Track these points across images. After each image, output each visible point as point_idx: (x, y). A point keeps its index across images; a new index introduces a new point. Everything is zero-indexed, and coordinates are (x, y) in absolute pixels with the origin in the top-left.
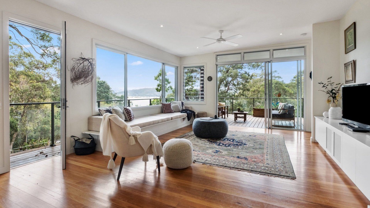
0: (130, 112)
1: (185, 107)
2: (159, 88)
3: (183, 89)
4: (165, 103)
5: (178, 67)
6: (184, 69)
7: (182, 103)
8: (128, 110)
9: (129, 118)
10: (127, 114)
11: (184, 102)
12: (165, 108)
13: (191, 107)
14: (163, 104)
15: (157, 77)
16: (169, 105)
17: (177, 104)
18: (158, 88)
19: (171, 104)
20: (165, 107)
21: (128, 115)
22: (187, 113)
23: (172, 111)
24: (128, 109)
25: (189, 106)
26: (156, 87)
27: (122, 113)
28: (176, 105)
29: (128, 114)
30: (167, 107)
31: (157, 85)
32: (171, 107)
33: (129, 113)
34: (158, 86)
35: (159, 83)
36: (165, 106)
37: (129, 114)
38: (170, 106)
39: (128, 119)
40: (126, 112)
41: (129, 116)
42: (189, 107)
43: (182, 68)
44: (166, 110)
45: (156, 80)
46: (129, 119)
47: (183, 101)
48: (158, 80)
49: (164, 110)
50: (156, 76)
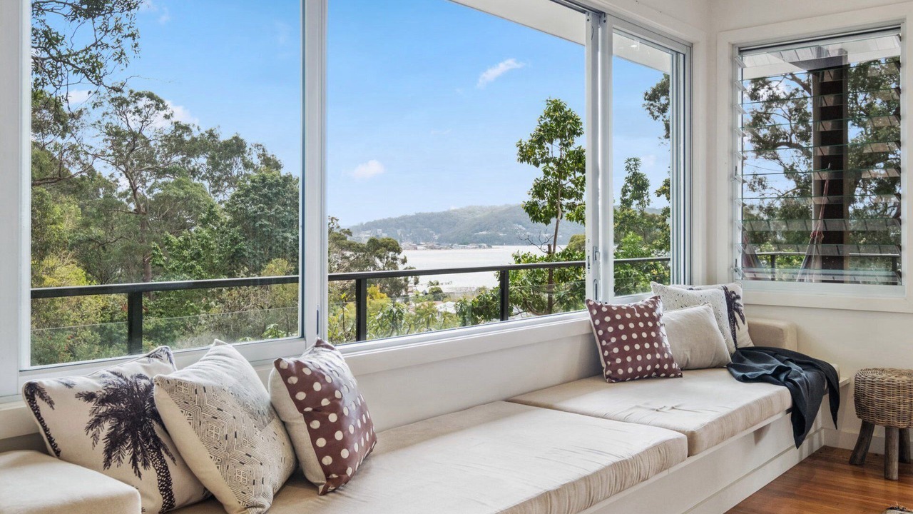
0: (335, 407)
1: (752, 330)
2: (543, 203)
3: (732, 199)
4: (616, 301)
5: (691, 47)
6: (732, 59)
7: (731, 299)
8: (317, 387)
9: (328, 460)
10: (308, 418)
11: (740, 292)
12: (620, 344)
13: (798, 333)
14: (599, 308)
15: (532, 147)
16: (645, 320)
17: (700, 308)
18: (535, 204)
19: (660, 309)
20: (617, 333)
21: (314, 435)
22: (787, 382)
23: (670, 361)
24: (318, 376)
25: (780, 324)
26: (529, 198)
27: (254, 414)
28: (689, 316)
29: (316, 424)
30: (628, 331)
31: (530, 186)
32: (663, 330)
33: (319, 413)
34: (539, 190)
35: (541, 175)
36: (614, 322)
37: (324, 420)
38: (655, 328)
39: (315, 472)
40: (300, 405)
41: (321, 442)
42: (779, 332)
43: (724, 53)
44: (623, 354)
45: (525, 163)
46: (327, 470)
47: (731, 287)
48: (537, 164)
49: (611, 358)
50: (526, 139)
